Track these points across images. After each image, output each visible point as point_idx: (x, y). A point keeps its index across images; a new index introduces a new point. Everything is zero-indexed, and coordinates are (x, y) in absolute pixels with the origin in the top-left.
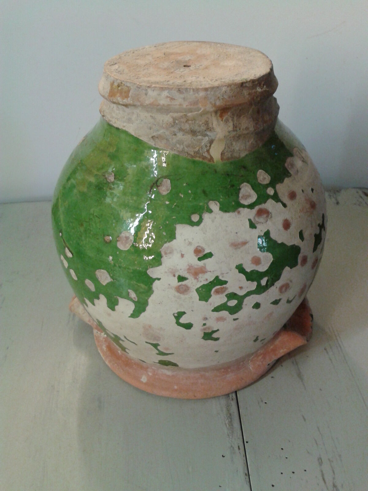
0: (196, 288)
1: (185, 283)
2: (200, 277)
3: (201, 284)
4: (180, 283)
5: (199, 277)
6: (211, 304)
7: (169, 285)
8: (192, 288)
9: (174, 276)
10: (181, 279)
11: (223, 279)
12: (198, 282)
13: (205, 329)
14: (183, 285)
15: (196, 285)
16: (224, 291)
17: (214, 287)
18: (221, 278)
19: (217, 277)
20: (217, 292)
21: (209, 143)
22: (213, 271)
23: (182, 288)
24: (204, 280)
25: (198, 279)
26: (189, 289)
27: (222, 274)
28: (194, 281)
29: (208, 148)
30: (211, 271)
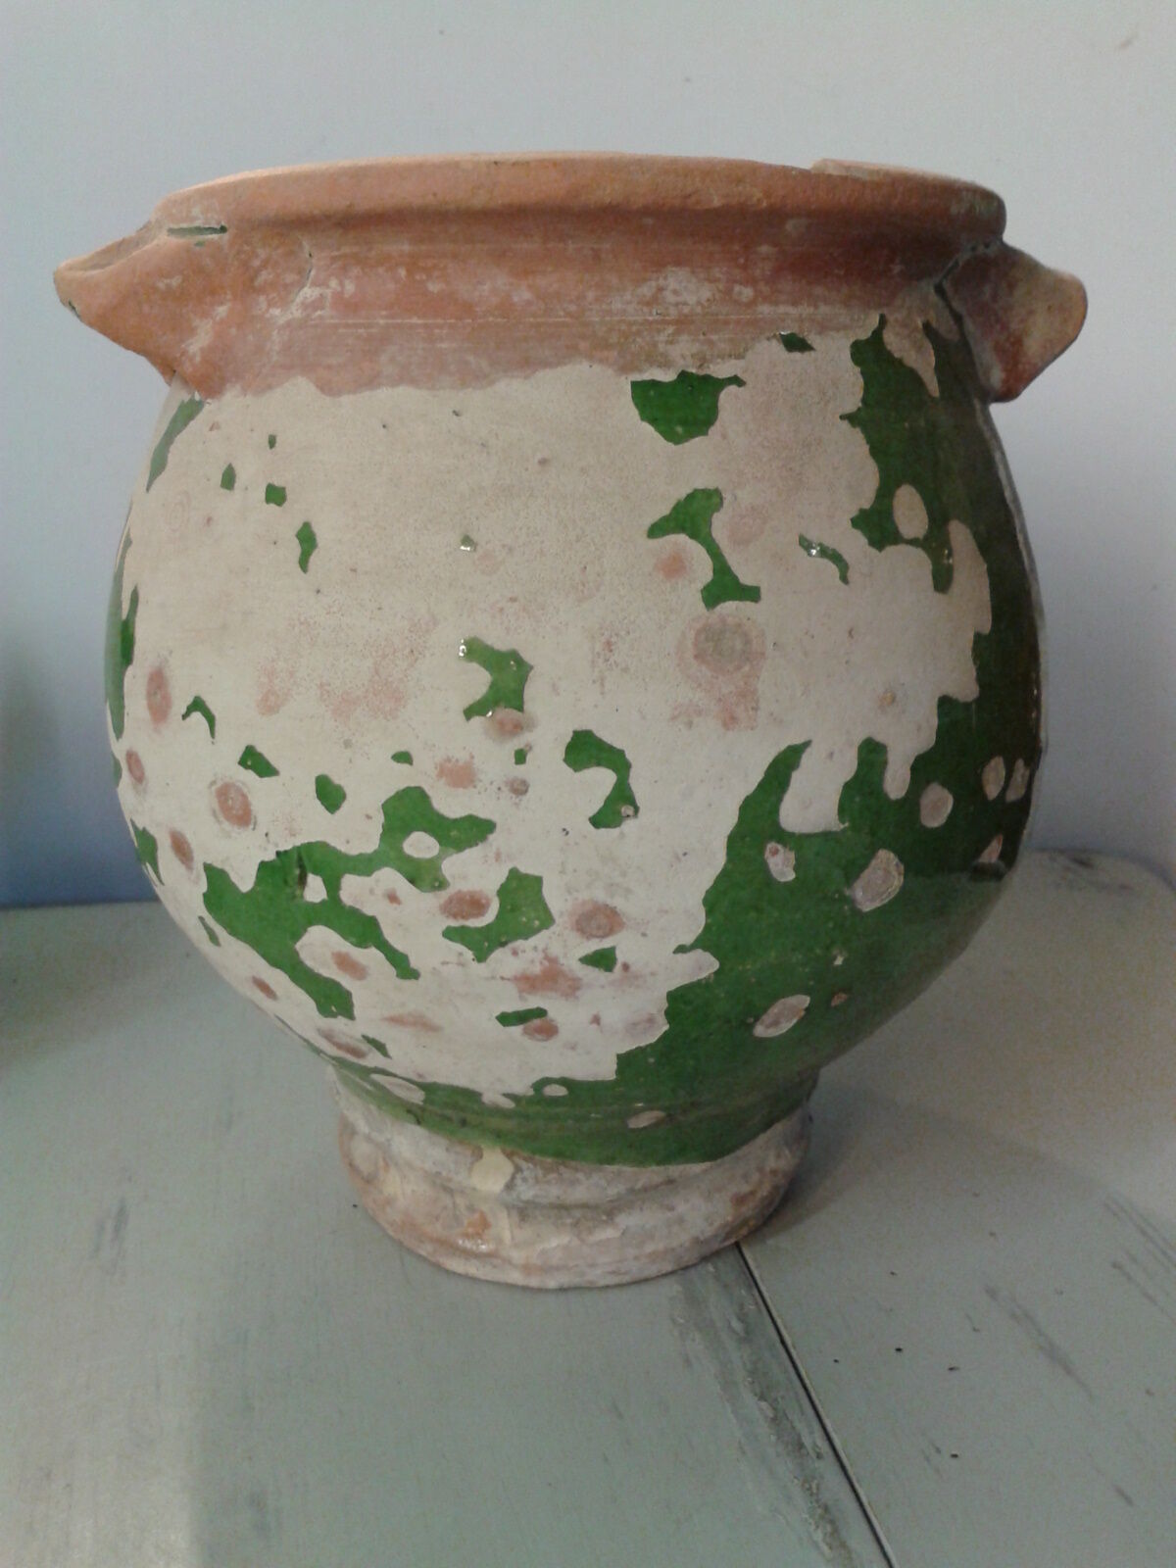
0: (553, 928)
1: (590, 943)
2: (538, 964)
3: (533, 941)
4: (606, 944)
5: (541, 963)
6: (498, 856)
7: (644, 935)
8: (566, 928)
9: (626, 967)
10: (603, 960)
11: (459, 947)
12: (546, 949)
13: (518, 728)
14: (597, 937)
15: (550, 938)
16: (450, 900)
17: (488, 927)
18: (469, 954)
19: (481, 957)
20: (477, 905)
21: (515, 1185)
22: (493, 978)
23: (599, 928)
24: (524, 951)
25: (547, 958)
26: (578, 922)
27: (462, 964)
28: (556, 950)
29: (519, 1176)
30: (502, 978)
